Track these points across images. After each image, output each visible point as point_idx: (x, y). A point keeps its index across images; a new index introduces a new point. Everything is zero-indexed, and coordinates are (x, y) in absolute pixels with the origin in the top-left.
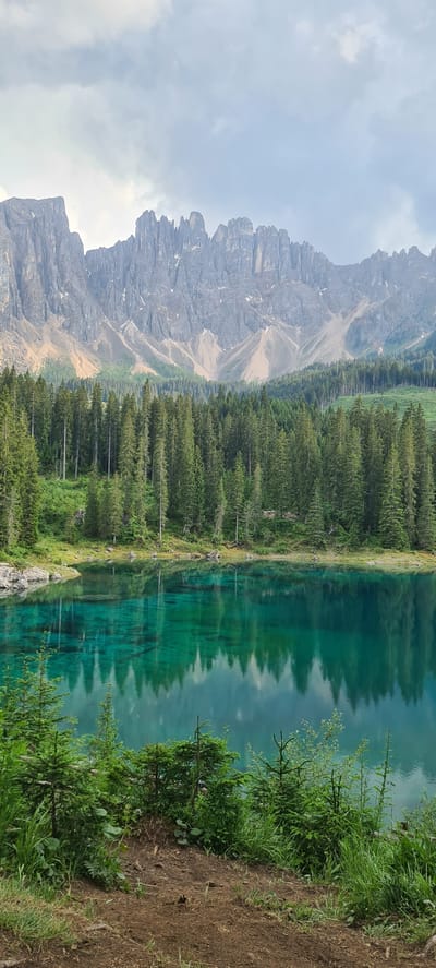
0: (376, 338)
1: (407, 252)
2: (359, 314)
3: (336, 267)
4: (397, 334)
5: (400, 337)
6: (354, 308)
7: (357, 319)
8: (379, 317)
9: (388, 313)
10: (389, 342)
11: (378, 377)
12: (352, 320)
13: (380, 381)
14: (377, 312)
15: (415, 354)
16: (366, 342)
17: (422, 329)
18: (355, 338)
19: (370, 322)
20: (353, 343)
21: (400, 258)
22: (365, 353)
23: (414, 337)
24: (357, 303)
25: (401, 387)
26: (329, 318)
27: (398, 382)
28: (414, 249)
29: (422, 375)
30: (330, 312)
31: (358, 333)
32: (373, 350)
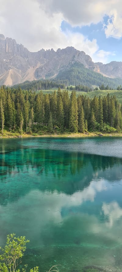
0: (43, 75)
1: (50, 50)
2: (38, 67)
3: (31, 52)
4: (48, 74)
5: (49, 74)
6: (36, 66)
7: (37, 69)
8: (43, 68)
9: (46, 68)
10: (46, 76)
11: (46, 85)
12: (36, 69)
13: (48, 87)
14: (42, 67)
15: (55, 79)
16: (40, 75)
17: (55, 73)
18: (37, 74)
19: (41, 70)
20: (36, 76)
21: (48, 51)
22: (40, 79)
23: (53, 75)
24: (37, 64)
25: (54, 88)
26: (29, 68)
28: (52, 49)
29: (59, 85)
30: (29, 66)
31: (38, 72)
32: (42, 78)
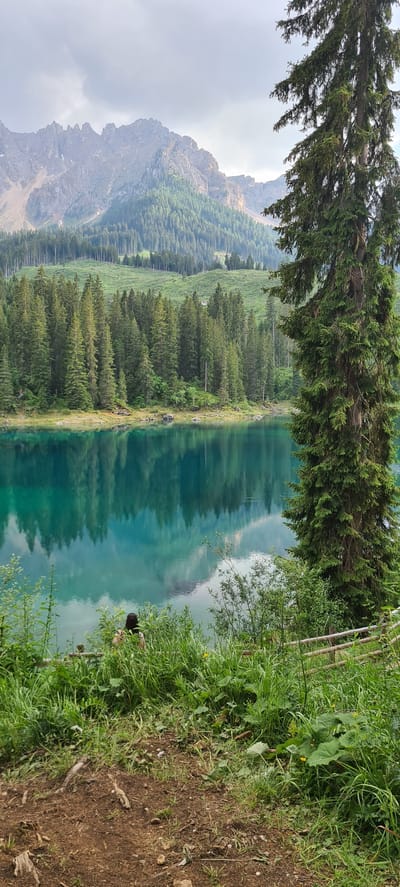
0: (56, 211)
1: (81, 128)
2: (37, 185)
3: (12, 133)
4: (75, 209)
5: (78, 211)
6: (32, 179)
7: (37, 190)
8: (58, 190)
9: (66, 187)
10: (68, 216)
11: (59, 248)
12: (32, 190)
13: (61, 253)
14: (56, 185)
15: (92, 229)
16: (46, 213)
17: (98, 206)
18: (35, 208)
19: (49, 194)
20: (34, 214)
21: (73, 131)
22: (45, 225)
23: (91, 213)
24: (35, 173)
25: (82, 260)
26: (8, 187)
27: (78, 255)
28: (87, 126)
29: (99, 251)
30: (8, 180)
31: (38, 203)
32: (54, 222)
